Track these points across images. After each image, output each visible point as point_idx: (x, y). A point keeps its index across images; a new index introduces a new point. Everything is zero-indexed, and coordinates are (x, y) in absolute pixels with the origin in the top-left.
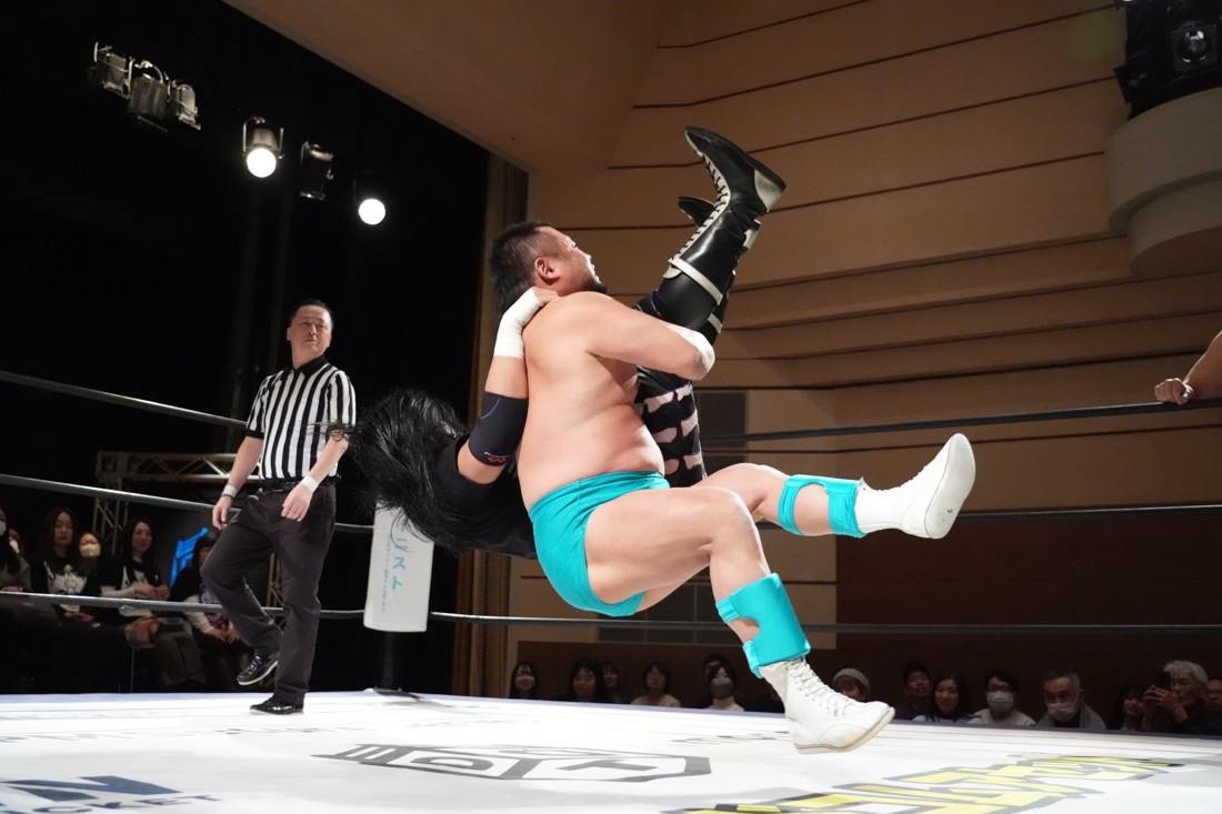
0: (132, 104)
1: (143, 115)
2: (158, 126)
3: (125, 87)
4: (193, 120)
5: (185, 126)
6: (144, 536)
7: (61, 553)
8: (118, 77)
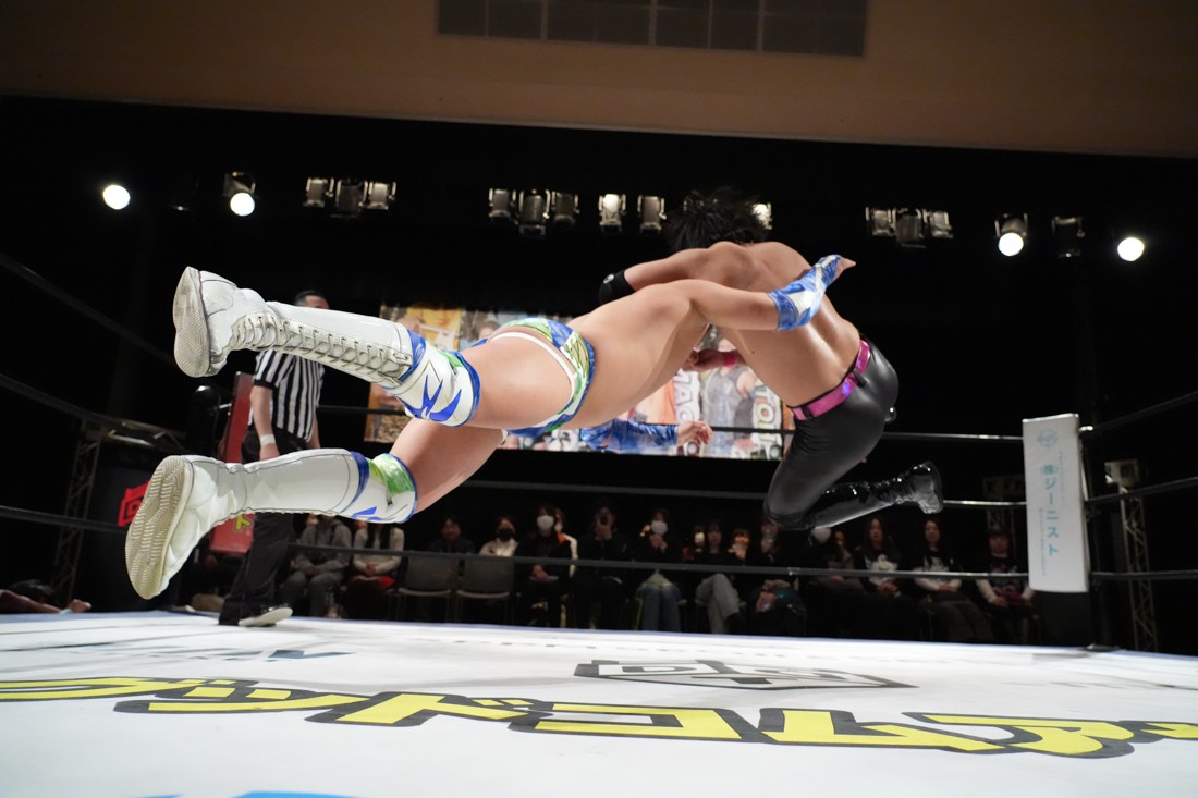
0: (898, 239)
1: (907, 243)
2: (917, 246)
3: (891, 230)
4: (946, 233)
5: (941, 239)
6: (932, 531)
7: (878, 547)
8: (883, 224)
